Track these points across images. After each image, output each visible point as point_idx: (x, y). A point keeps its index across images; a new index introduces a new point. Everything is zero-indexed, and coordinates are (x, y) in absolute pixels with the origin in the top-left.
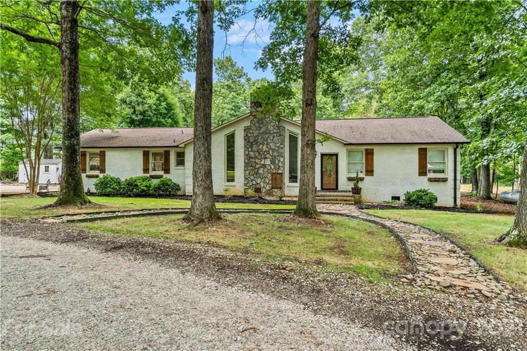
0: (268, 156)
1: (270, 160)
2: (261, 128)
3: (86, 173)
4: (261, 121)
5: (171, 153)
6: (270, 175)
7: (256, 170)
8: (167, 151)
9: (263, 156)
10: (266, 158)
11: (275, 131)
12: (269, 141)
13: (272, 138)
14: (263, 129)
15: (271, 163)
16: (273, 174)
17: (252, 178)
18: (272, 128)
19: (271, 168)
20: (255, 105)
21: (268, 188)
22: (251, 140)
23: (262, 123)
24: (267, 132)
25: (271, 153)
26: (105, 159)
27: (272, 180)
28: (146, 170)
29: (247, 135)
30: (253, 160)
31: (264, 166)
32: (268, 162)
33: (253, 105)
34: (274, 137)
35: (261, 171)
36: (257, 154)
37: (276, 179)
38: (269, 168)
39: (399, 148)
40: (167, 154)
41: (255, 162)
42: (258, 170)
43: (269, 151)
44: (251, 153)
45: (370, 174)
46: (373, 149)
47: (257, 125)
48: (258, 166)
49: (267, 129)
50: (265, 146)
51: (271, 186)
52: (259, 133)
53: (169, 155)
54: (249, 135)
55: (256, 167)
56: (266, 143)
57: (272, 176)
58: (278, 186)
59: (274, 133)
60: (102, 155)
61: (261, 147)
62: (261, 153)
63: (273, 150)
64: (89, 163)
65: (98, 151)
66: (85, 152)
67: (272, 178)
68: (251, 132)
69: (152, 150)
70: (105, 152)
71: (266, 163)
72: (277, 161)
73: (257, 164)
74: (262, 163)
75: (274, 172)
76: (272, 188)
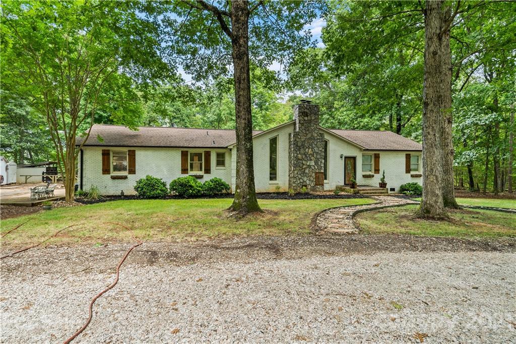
0: (312, 158)
1: (315, 162)
2: (307, 134)
3: (109, 174)
4: (307, 129)
5: (211, 154)
6: (314, 174)
7: (303, 170)
8: (208, 152)
9: (308, 158)
10: (312, 160)
11: (318, 137)
12: (314, 146)
13: (315, 143)
14: (309, 136)
15: (315, 164)
16: (316, 173)
17: (300, 176)
18: (316, 135)
19: (315, 168)
20: (303, 114)
21: (312, 185)
22: (299, 144)
23: (308, 130)
24: (312, 138)
25: (315, 155)
26: (135, 158)
27: (315, 178)
28: (184, 171)
29: (296, 140)
30: (301, 161)
31: (309, 166)
32: (313, 163)
33: (301, 114)
34: (317, 142)
35: (307, 171)
36: (304, 157)
37: (318, 177)
38: (313, 168)
39: (395, 153)
40: (208, 155)
41: (302, 163)
42: (305, 170)
43: (313, 154)
44: (299, 155)
45: (377, 172)
46: (379, 154)
47: (304, 131)
48: (305, 167)
49: (312, 136)
50: (310, 150)
51: (314, 183)
52: (306, 139)
53: (210, 155)
54: (298, 140)
55: (304, 168)
56: (311, 147)
57: (316, 175)
58: (321, 183)
59: (318, 139)
60: (132, 155)
61: (307, 150)
62: (308, 156)
63: (317, 153)
64: (113, 163)
65: (126, 150)
66: (109, 150)
67: (316, 176)
68: (299, 137)
69: (191, 151)
70: (135, 151)
71: (311, 164)
72: (319, 162)
73: (303, 164)
74: (308, 164)
75: (317, 171)
76: (316, 185)
